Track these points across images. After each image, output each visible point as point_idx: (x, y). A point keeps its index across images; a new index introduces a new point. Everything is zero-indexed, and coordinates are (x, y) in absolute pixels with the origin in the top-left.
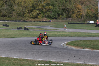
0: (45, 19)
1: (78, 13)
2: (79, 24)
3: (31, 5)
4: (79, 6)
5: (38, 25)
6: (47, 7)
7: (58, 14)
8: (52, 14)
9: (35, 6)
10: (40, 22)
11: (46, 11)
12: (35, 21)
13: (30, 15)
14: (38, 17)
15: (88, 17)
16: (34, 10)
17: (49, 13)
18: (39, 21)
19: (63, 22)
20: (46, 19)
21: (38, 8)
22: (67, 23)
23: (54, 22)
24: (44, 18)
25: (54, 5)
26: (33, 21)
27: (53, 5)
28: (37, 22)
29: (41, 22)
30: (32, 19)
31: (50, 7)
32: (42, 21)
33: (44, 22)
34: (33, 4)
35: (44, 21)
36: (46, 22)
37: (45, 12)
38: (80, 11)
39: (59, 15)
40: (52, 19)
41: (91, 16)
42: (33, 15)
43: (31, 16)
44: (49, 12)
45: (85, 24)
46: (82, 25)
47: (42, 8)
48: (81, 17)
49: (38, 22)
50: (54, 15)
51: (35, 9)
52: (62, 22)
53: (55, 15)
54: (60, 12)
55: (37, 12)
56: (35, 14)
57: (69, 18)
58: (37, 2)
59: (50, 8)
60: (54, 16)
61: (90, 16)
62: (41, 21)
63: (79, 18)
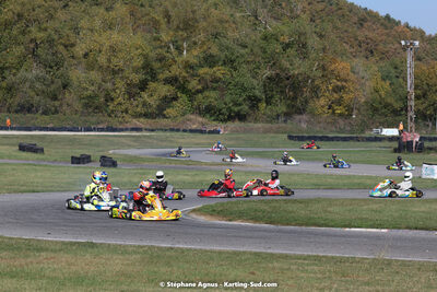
0: (197, 121)
1: (335, 95)
2: (332, 139)
3: (139, 62)
4: (342, 66)
5: (165, 144)
6: (206, 70)
7: (249, 98)
8: (227, 99)
9: (156, 65)
10: (173, 134)
11: (200, 87)
12: (153, 130)
13: (135, 103)
14: (168, 110)
15: (376, 110)
16: (152, 85)
17: (213, 94)
18: (172, 130)
19: (269, 132)
20: (200, 119)
21: (167, 74)
22: (285, 136)
23: (232, 132)
24: (192, 117)
25: (232, 61)
26: (148, 127)
27: (230, 62)
28: (161, 133)
29: (178, 134)
30: (142, 120)
31: (219, 71)
32: (185, 131)
33: (192, 131)
34: (146, 57)
35: (194, 127)
36: (201, 132)
37: (199, 92)
38: (343, 87)
39: (254, 102)
40: (225, 121)
41: (390, 104)
42: (144, 104)
43: (139, 109)
44: (215, 89)
45: (357, 139)
46: (346, 143)
47: (184, 74)
48: (350, 110)
49: (168, 134)
50: (236, 104)
51: (154, 78)
52: (266, 131)
53: (240, 105)
54: (257, 93)
55: (165, 90)
56: (153, 102)
57: (298, 117)
58: (163, 51)
59: (219, 74)
60: (236, 109)
61: (387, 106)
62: (178, 130)
63: (340, 115)
